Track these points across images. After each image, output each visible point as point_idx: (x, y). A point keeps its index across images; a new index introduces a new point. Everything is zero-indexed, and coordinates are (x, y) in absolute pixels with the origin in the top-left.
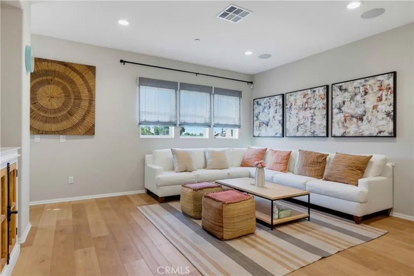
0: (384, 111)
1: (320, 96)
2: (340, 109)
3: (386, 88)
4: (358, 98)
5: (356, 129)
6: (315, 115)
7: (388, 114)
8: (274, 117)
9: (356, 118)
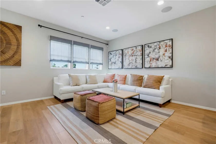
0: (168, 56)
1: (139, 50)
2: (148, 55)
3: (169, 46)
4: (156, 50)
5: (155, 64)
6: (137, 59)
7: (170, 57)
8: (118, 60)
9: (155, 59)
